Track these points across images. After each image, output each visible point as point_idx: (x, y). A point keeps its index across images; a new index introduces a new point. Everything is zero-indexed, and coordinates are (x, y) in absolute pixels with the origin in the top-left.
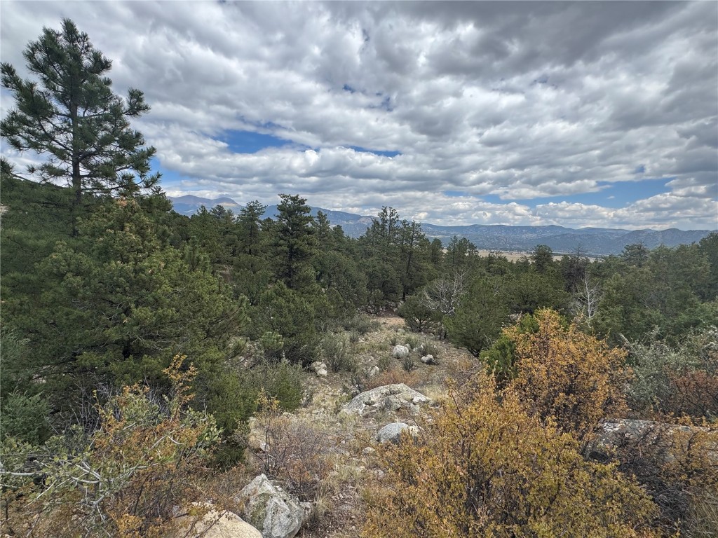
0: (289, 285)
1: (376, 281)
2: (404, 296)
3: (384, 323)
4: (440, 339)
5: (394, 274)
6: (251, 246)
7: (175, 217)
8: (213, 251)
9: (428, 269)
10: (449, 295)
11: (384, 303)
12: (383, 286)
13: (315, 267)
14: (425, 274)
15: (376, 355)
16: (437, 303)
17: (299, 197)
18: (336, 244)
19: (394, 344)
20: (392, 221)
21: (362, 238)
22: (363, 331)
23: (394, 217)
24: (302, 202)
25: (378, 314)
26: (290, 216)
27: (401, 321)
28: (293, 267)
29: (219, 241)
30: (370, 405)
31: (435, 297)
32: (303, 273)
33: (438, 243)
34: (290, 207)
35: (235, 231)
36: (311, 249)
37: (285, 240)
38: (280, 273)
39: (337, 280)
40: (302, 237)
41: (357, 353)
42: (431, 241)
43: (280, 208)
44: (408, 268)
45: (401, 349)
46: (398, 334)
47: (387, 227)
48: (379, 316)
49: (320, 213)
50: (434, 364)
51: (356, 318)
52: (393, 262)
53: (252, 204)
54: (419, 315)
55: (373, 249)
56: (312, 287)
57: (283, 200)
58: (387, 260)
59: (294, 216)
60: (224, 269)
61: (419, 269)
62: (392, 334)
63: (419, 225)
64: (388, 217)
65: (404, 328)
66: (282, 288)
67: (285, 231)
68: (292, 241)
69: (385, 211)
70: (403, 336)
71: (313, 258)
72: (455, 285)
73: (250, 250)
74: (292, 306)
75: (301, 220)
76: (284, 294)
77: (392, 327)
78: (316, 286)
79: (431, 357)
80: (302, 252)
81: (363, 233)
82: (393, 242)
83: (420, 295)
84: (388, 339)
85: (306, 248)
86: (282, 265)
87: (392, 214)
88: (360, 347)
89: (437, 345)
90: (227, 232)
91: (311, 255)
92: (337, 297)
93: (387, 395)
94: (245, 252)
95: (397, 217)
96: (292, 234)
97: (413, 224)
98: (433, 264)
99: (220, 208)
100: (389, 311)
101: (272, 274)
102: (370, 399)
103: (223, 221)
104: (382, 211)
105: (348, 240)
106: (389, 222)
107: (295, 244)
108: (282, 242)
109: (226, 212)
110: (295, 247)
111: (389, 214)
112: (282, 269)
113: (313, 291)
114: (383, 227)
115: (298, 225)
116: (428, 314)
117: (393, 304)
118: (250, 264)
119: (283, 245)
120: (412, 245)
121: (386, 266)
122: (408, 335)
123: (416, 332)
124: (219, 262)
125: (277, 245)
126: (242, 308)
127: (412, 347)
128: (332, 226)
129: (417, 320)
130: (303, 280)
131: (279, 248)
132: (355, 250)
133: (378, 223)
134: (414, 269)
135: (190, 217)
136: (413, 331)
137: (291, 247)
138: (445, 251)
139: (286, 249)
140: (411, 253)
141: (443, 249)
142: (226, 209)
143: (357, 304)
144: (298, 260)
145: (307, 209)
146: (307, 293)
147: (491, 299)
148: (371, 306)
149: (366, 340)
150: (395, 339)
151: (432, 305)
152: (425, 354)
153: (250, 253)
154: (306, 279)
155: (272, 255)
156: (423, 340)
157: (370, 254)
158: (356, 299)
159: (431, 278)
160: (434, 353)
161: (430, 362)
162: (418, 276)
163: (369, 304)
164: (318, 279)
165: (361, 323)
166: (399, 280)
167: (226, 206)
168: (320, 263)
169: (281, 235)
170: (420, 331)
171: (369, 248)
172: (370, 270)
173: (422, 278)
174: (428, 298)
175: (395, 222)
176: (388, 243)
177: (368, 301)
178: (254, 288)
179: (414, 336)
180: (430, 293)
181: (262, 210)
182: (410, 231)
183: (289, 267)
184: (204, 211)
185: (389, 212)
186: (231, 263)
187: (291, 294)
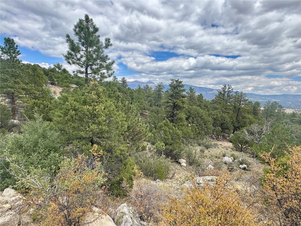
0: (172, 121)
1: (218, 122)
2: (234, 132)
3: (221, 145)
4: (253, 157)
5: (228, 119)
6: (158, 103)
7: (129, 90)
8: (142, 105)
9: (249, 118)
10: (260, 133)
11: (222, 134)
12: (222, 125)
13: (186, 114)
14: (247, 121)
15: (213, 160)
16: (252, 137)
17: (179, 80)
18: (198, 103)
19: (224, 156)
20: (229, 92)
21: (213, 100)
22: (207, 147)
23: (230, 90)
24: (181, 82)
25: (218, 139)
26: (174, 89)
27: (231, 145)
28: (174, 113)
29: (145, 100)
30: (198, 184)
31: (252, 133)
32: (179, 116)
33: (258, 104)
34: (174, 85)
35: (152, 96)
36: (183, 105)
37: (172, 100)
38: (169, 116)
39: (197, 120)
40: (180, 99)
41: (203, 158)
42: (253, 103)
43: (170, 86)
44: (237, 117)
45: (227, 159)
46: (228, 151)
47: (226, 95)
48: (219, 140)
49: (191, 88)
50: (247, 170)
51: (205, 140)
52: (228, 113)
53: (159, 84)
54: (241, 142)
55: (217, 106)
56: (183, 123)
57: (172, 82)
58: (225, 112)
59: (176, 89)
60: (146, 112)
61: (244, 118)
62: (224, 150)
63: (245, 94)
64: (227, 90)
65: (232, 149)
66: (167, 122)
67: (172, 96)
68: (175, 101)
69: (225, 87)
70: (230, 152)
71: (184, 109)
72: (265, 128)
73: (158, 105)
74: (171, 131)
75: (179, 91)
76: (168, 125)
77: (225, 147)
78: (186, 123)
79: (246, 166)
80: (179, 106)
81: (214, 98)
82: (229, 102)
83: (242, 132)
84: (221, 153)
85: (181, 104)
86: (169, 112)
87: (229, 88)
88: (205, 155)
89: (250, 160)
90: (149, 96)
91: (183, 107)
92: (196, 129)
93: (209, 181)
94: (156, 105)
95: (232, 90)
96: (175, 98)
97: (242, 93)
98: (253, 115)
99: (147, 86)
100: (224, 138)
101: (165, 116)
102: (199, 181)
103: (148, 91)
104: (224, 87)
105: (205, 101)
106: (227, 92)
107: (176, 102)
108: (170, 101)
109: (149, 87)
110: (176, 104)
111: (227, 88)
112: (169, 114)
113: (184, 125)
114: (224, 95)
115: (178, 93)
116: (247, 142)
117: (227, 135)
118: (157, 111)
119: (170, 102)
120: (240, 104)
121: (224, 115)
122: (233, 152)
123: (239, 151)
124: (144, 109)
125: (168, 102)
126: (146, 130)
127: (234, 159)
128: (197, 94)
129: (240, 145)
130: (179, 119)
131: (169, 104)
132: (209, 106)
133: (221, 93)
134: (241, 118)
135: (135, 90)
136: (237, 150)
137: (174, 103)
138: (262, 109)
139: (172, 104)
140: (239, 109)
141: (261, 107)
142: (150, 86)
143: (206, 133)
144: (177, 110)
145: (183, 86)
146: (181, 125)
147: (286, 138)
148: (214, 135)
149: (209, 152)
150: (225, 153)
151: (248, 138)
152: (241, 164)
153: (158, 106)
154: (181, 119)
155: (165, 107)
156: (242, 156)
157: (216, 109)
158: (206, 131)
159: (251, 123)
160: (248, 164)
161: (244, 169)
162: (243, 121)
163: (213, 134)
164: (187, 119)
165: (207, 143)
166: (231, 123)
167: (150, 85)
168: (189, 112)
169: (171, 98)
170: (241, 151)
171: (216, 105)
172: (215, 117)
173: (245, 123)
174: (247, 133)
175: (231, 93)
176: (226, 103)
177: (213, 132)
178: (156, 122)
179: (237, 153)
180: (248, 131)
181: (164, 87)
182: (240, 97)
183: (173, 113)
184: (140, 88)
185: (227, 87)
186: (149, 110)
187: (171, 126)
